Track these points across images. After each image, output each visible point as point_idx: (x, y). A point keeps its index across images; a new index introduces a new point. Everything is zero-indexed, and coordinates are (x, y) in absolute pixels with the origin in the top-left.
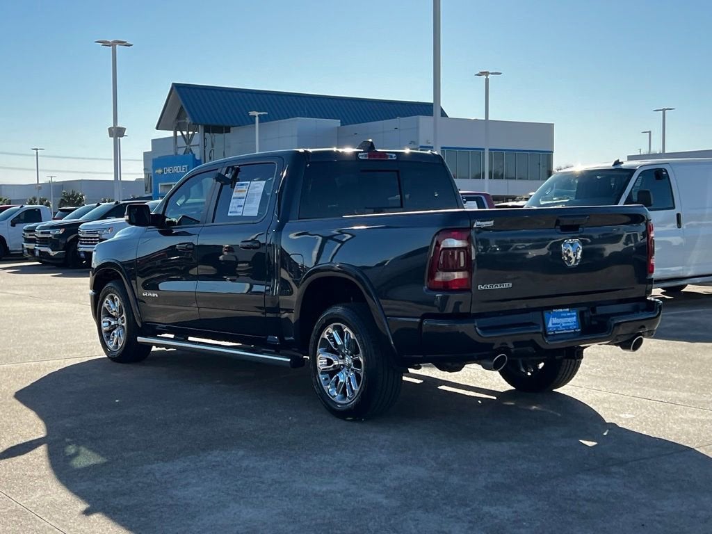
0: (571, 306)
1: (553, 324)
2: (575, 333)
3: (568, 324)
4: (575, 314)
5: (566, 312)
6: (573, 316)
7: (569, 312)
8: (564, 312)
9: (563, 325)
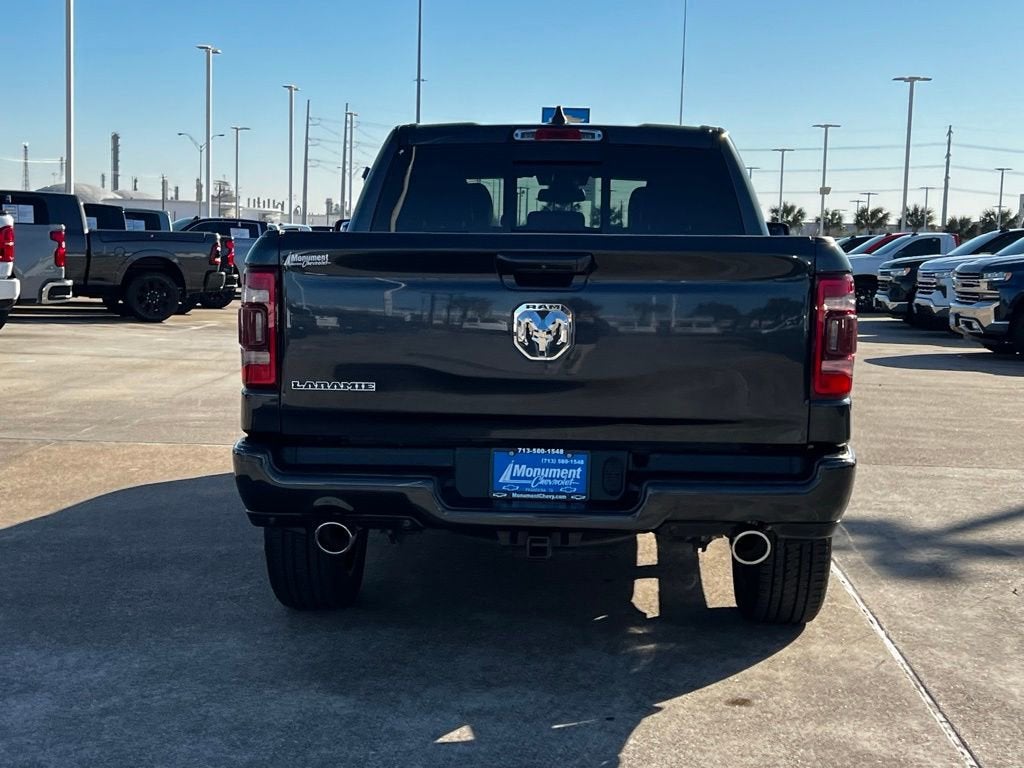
0: (570, 446)
1: (512, 478)
2: (568, 502)
3: (556, 482)
4: (582, 462)
5: (558, 456)
6: (576, 467)
7: (564, 456)
8: (546, 455)
9: (542, 482)
